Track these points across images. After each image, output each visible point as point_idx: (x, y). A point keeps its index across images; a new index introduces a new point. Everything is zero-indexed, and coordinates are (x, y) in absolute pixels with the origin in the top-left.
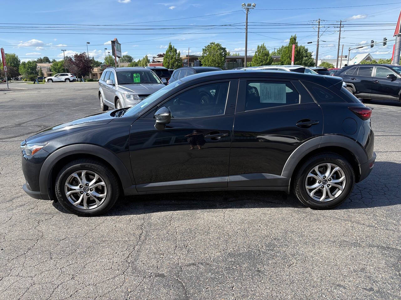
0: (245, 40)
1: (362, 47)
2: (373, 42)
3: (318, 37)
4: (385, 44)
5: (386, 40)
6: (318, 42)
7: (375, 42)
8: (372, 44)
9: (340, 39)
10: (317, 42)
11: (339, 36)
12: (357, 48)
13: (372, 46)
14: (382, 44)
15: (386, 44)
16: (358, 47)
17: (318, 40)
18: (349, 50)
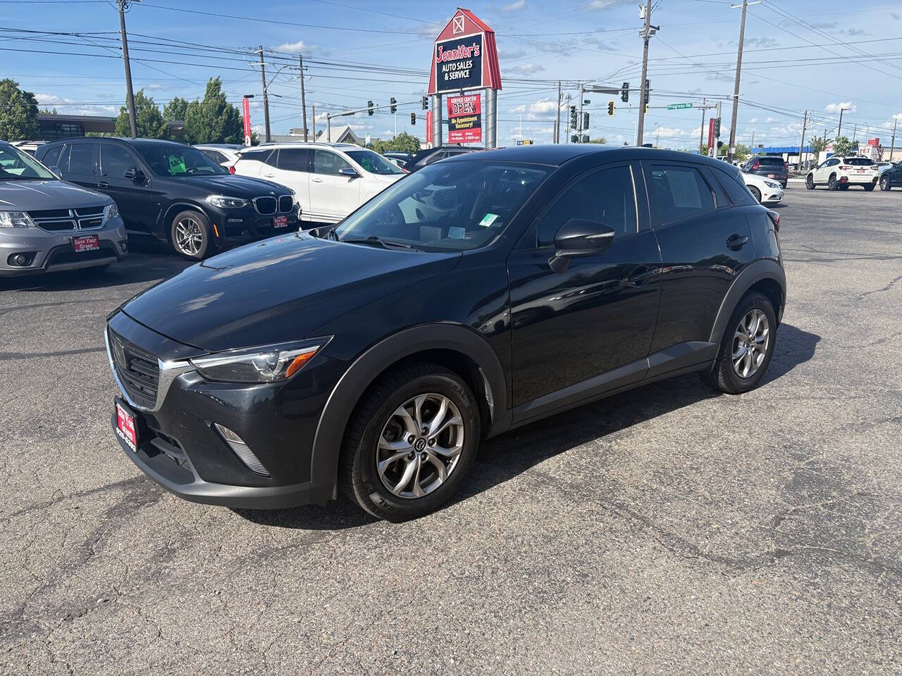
0: (125, 82)
1: (353, 113)
2: (371, 104)
3: (265, 86)
4: (394, 110)
5: (395, 102)
6: (266, 95)
7: (375, 105)
8: (371, 108)
9: (303, 94)
10: (263, 97)
11: (301, 87)
12: (343, 115)
13: (371, 113)
14: (389, 109)
15: (396, 110)
16: (344, 113)
17: (266, 92)
18: (329, 119)
